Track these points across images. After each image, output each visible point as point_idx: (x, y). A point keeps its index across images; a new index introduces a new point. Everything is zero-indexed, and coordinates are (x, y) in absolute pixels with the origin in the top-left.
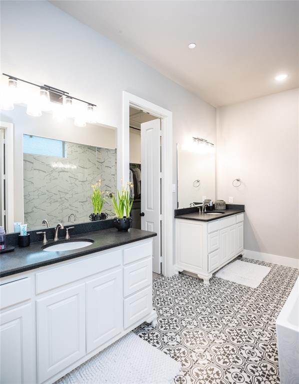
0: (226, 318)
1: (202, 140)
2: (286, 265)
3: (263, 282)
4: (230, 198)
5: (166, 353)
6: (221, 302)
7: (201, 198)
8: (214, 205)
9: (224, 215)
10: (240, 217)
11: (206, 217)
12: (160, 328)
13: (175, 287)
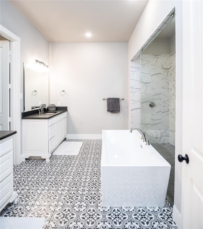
0: (65, 177)
1: (41, 63)
2: (89, 139)
3: (80, 151)
4: (58, 102)
5: (31, 217)
6: (60, 169)
7: (38, 104)
8: (48, 108)
9: (56, 114)
10: (65, 114)
11: (43, 116)
12: (21, 203)
13: (25, 170)
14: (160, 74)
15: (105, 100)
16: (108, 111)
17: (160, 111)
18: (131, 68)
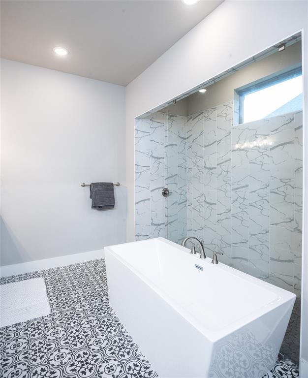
14: (176, 145)
15: (85, 187)
16: (94, 207)
17: (176, 202)
18: (135, 132)
